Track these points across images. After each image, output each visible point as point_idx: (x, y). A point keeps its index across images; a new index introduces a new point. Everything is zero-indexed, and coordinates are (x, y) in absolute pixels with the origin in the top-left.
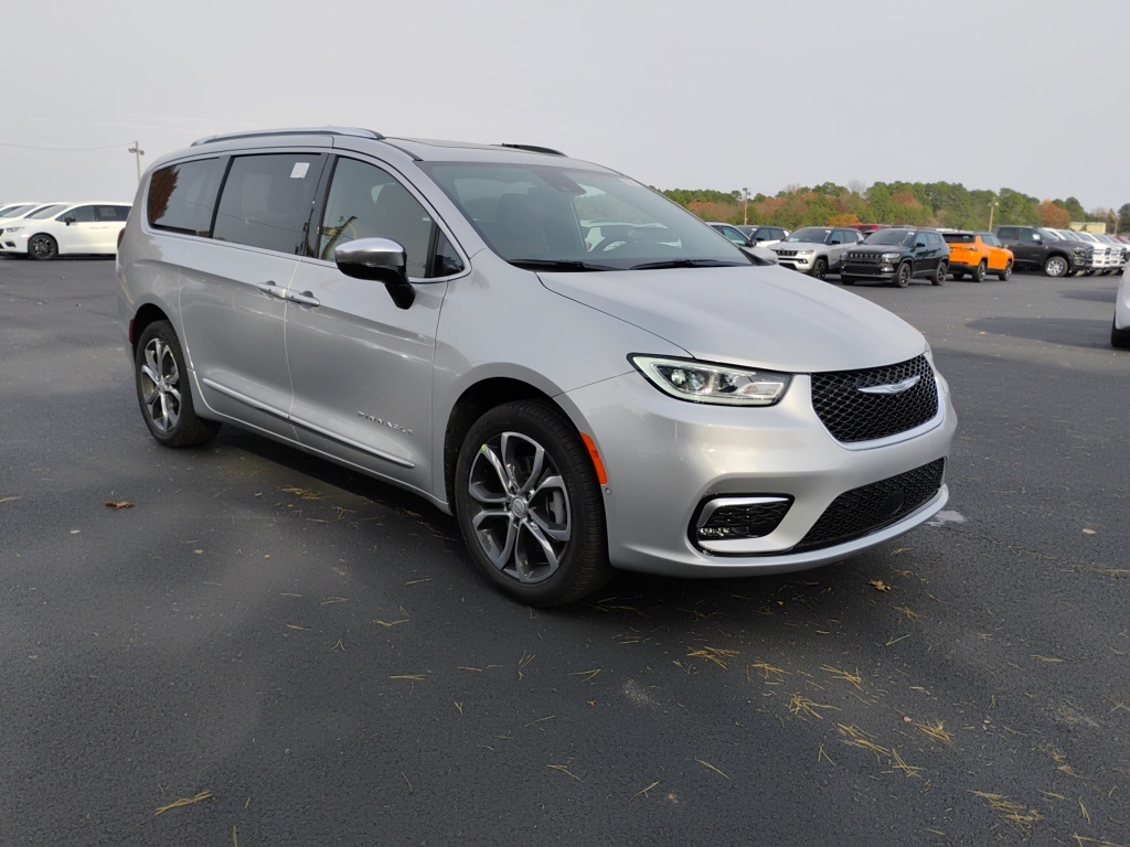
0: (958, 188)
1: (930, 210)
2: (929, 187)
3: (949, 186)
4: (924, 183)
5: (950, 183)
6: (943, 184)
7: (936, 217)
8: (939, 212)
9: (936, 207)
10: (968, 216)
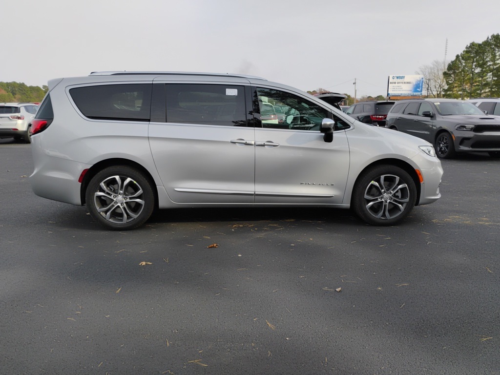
0: (22, 85)
1: (11, 94)
2: (8, 84)
3: (18, 84)
4: (5, 82)
5: (18, 82)
6: (15, 83)
7: (15, 98)
8: (16, 96)
9: (14, 94)
10: (31, 98)
